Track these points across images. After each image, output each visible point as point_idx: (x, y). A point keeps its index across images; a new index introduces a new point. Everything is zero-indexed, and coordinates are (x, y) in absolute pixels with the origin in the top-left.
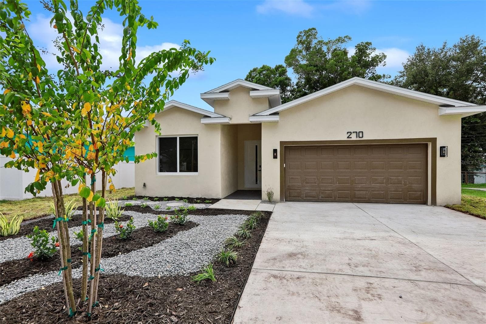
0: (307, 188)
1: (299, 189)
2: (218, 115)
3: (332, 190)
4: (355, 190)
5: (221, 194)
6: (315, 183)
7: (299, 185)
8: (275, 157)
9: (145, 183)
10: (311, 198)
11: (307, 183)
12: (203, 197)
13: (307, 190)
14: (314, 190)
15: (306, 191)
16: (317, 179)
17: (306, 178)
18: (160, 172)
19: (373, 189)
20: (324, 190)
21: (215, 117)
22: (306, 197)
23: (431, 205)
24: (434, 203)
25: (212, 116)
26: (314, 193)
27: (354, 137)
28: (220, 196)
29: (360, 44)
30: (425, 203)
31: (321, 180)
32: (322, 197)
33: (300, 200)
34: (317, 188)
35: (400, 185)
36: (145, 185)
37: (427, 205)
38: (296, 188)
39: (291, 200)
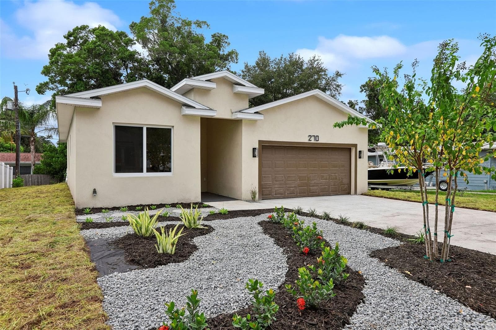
0: (276, 186)
1: (270, 187)
2: (204, 107)
3: (295, 187)
4: (310, 186)
5: (200, 197)
6: (283, 181)
7: (270, 183)
8: (254, 156)
9: (95, 190)
10: (279, 195)
11: (276, 181)
13: (277, 187)
14: (281, 188)
15: (276, 189)
16: (284, 177)
17: (276, 176)
18: (116, 172)
19: (321, 184)
20: (289, 187)
21: (200, 109)
22: (276, 194)
23: (354, 195)
24: (356, 193)
25: (197, 107)
26: (282, 191)
27: (313, 141)
28: (200, 200)
29: (217, 34)
30: (349, 193)
31: (287, 178)
32: (288, 194)
33: (271, 198)
34: (284, 186)
35: (336, 180)
36: (95, 192)
37: (350, 194)
38: (268, 187)
39: (264, 198)
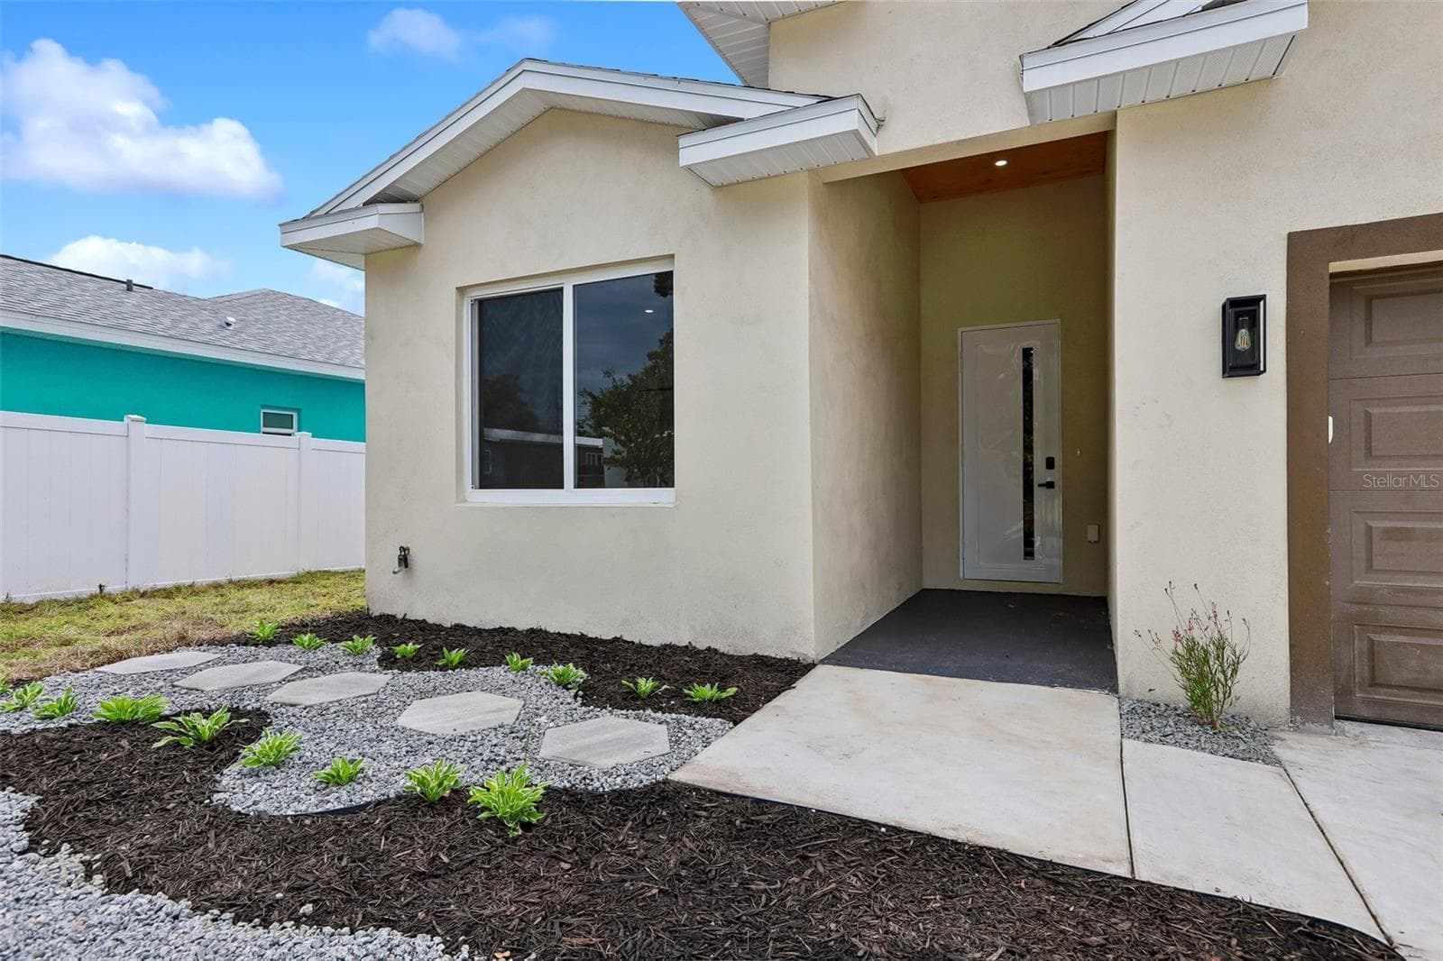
5: (810, 630)
8: (1241, 364)
9: (404, 549)
12: (702, 646)
18: (481, 487)
28: (808, 648)
36: (404, 560)
39: (1391, 714)
